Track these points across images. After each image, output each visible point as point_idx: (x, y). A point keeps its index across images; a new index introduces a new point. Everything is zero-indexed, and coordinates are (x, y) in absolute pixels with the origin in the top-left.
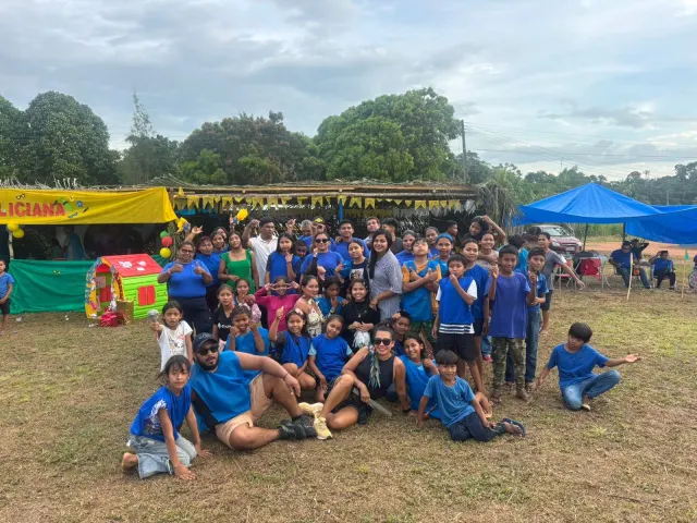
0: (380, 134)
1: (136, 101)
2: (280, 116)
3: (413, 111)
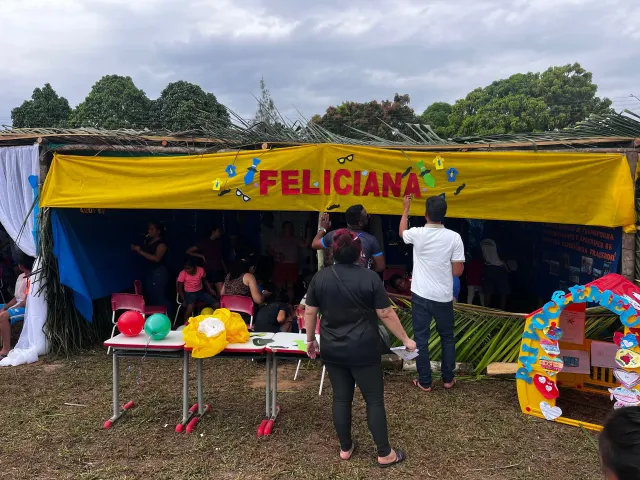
0: (523, 114)
1: (263, 87)
2: (406, 99)
3: (561, 87)
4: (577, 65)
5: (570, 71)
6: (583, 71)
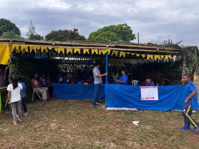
1: (31, 22)
2: (77, 30)
3: (120, 30)
4: (126, 24)
5: (124, 25)
6: (128, 26)
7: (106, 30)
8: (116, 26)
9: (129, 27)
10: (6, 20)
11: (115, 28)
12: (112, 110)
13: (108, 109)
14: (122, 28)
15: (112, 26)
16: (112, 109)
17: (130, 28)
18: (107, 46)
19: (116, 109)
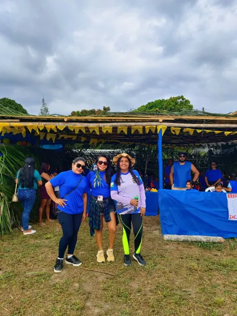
3: (174, 106)
4: (182, 97)
5: (179, 99)
6: (185, 99)
7: (151, 108)
8: (166, 101)
9: (187, 102)
10: (10, 100)
11: (165, 103)
12: (173, 240)
13: (166, 237)
14: (176, 104)
15: (161, 101)
16: (174, 237)
17: (189, 102)
18: (161, 120)
19: (182, 237)
